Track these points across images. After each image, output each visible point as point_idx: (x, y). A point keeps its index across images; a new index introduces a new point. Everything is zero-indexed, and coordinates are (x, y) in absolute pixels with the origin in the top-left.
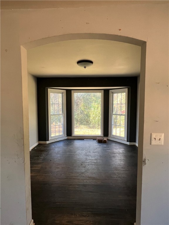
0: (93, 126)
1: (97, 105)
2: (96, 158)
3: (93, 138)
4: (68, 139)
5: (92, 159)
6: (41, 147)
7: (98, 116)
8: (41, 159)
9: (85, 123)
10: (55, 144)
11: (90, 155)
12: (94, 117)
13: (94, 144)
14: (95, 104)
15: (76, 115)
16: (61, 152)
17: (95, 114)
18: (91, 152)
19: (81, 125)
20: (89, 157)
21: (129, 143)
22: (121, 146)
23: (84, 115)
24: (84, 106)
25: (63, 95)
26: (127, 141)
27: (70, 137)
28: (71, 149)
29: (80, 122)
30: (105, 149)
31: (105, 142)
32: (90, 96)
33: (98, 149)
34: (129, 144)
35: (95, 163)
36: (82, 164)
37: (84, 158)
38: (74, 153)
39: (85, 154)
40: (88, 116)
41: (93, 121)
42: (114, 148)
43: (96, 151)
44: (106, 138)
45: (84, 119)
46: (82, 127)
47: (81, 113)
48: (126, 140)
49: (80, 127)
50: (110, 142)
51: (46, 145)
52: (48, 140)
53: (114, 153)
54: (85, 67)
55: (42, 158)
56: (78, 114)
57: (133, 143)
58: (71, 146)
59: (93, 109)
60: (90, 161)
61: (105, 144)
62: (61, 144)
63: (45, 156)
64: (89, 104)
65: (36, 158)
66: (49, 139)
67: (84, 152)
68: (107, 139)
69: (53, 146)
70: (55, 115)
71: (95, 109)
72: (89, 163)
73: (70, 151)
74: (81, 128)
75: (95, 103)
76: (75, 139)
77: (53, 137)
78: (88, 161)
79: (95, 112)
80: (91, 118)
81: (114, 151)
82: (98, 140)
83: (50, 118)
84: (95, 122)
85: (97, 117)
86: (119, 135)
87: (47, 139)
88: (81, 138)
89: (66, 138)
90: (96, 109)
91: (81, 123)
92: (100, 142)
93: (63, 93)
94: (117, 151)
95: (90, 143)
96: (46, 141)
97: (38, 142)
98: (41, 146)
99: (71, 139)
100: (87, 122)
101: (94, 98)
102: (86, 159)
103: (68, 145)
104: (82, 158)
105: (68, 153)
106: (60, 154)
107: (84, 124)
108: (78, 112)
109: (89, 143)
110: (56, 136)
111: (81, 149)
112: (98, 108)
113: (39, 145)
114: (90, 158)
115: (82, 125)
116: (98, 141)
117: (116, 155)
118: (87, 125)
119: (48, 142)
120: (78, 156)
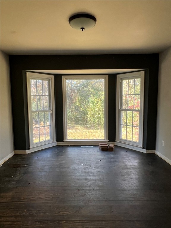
0: (92, 126)
1: (96, 100)
2: (100, 177)
3: (94, 144)
4: (58, 146)
5: (95, 180)
6: (17, 160)
7: (98, 113)
8: (13, 181)
9: (81, 122)
10: (39, 154)
11: (91, 173)
12: (92, 115)
13: (96, 154)
14: (94, 98)
15: (69, 112)
16: (47, 167)
17: (94, 111)
18: (92, 166)
19: (76, 125)
20: (90, 176)
21: (146, 150)
22: (135, 156)
23: (80, 112)
24: (79, 101)
25: (50, 82)
26: (143, 148)
27: (61, 143)
28: (63, 162)
29: (75, 121)
30: (112, 160)
31: (111, 150)
32: (87, 88)
33: (102, 161)
34: (146, 153)
35: (99, 186)
36: (79, 190)
37: (82, 177)
38: (66, 169)
39: (84, 170)
40: (85, 113)
41: (91, 119)
42: (126, 159)
43: (100, 165)
44: (112, 144)
45: (80, 118)
46: (77, 127)
47: (76, 110)
48: (142, 146)
49: (75, 127)
50: (118, 149)
51: (26, 156)
52: (29, 149)
53: (127, 168)
54: (83, 29)
55: (16, 178)
56: (72, 111)
57: (151, 151)
58: (62, 156)
59: (91, 104)
60: (91, 182)
61: (112, 152)
62: (48, 155)
63: (20, 175)
64: (85, 98)
65: (7, 179)
66: (31, 147)
67: (81, 167)
68: (114, 145)
69: (36, 158)
70: (39, 112)
71: (93, 104)
72: (90, 186)
73: (61, 166)
74: (76, 129)
75: (94, 96)
76: (68, 146)
77: (37, 143)
78: (89, 183)
79: (93, 108)
80: (89, 116)
81: (126, 164)
82: (101, 146)
83: (32, 115)
84: (94, 121)
85: (96, 115)
86: (131, 140)
87: (27, 148)
88: (77, 145)
89: (56, 144)
90: (95, 104)
91: (77, 123)
92: (104, 149)
93: (50, 79)
94: (131, 164)
95: (90, 152)
96: (26, 150)
97: (14, 152)
98: (18, 158)
99: (62, 146)
100: (84, 121)
101: (92, 90)
102: (86, 179)
103: (58, 155)
104: (79, 177)
105: (57, 170)
106: (44, 172)
107: (81, 124)
108: (73, 108)
109: (88, 152)
110: (40, 143)
111: (78, 161)
112: (97, 103)
113: (15, 156)
114: (92, 178)
115: (78, 126)
116: (101, 148)
117: (130, 170)
118: (84, 125)
119: (28, 152)
120: (72, 174)
